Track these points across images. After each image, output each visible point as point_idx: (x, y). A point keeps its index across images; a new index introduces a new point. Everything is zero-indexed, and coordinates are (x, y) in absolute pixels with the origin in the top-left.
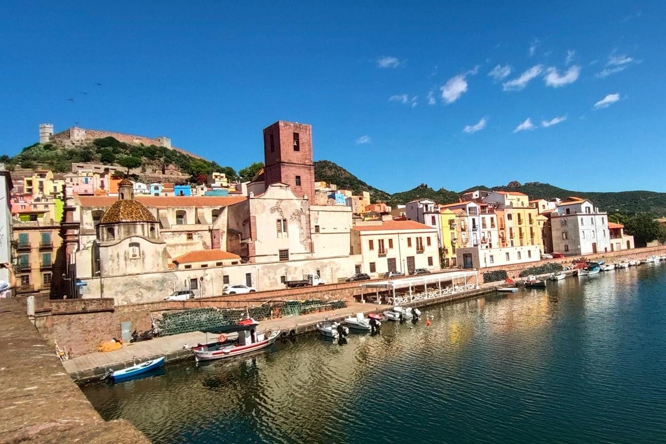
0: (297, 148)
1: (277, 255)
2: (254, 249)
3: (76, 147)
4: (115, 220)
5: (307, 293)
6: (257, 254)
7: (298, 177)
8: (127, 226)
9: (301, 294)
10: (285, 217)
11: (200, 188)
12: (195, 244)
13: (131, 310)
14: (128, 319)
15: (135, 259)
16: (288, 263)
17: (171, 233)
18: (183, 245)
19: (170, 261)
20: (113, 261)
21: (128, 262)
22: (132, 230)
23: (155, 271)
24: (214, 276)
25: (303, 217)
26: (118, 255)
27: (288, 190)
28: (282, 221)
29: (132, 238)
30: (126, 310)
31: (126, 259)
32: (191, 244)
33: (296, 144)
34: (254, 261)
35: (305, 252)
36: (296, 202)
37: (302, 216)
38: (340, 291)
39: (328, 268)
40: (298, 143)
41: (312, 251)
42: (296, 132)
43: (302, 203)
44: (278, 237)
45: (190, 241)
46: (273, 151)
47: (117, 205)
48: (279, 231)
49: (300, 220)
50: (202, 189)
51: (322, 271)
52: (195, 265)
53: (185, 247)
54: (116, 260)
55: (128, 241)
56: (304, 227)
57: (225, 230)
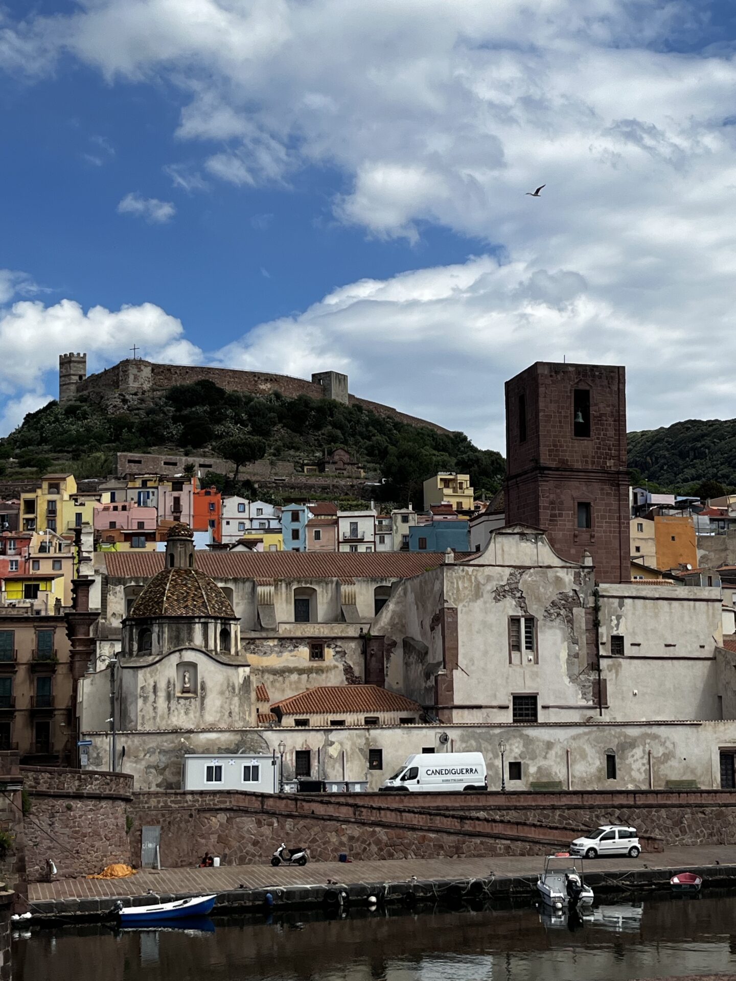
0: (582, 431)
1: (507, 707)
2: (450, 688)
3: (130, 409)
4: (154, 613)
5: (554, 808)
6: (457, 701)
7: (585, 507)
8: (174, 627)
9: (537, 807)
10: (532, 612)
11: (399, 518)
12: (328, 669)
13: (162, 804)
14: (154, 822)
15: (186, 698)
16: (532, 732)
17: (276, 642)
18: (301, 671)
19: (265, 708)
20: (145, 699)
21: (173, 702)
22: (184, 635)
23: (223, 726)
24: (348, 747)
25: (579, 613)
26: (155, 687)
27: (540, 543)
28: (523, 621)
29: (184, 652)
30: (153, 802)
31: (169, 697)
32: (320, 671)
33: (581, 420)
34: (450, 720)
35: (583, 703)
36: (562, 573)
37: (575, 610)
38: (645, 811)
39: (638, 752)
40: (586, 416)
41: (601, 703)
42: (583, 386)
43: (577, 575)
44: (510, 662)
45: (315, 664)
46: (523, 437)
47: (161, 580)
48: (516, 647)
49: (570, 621)
50: (405, 519)
51: (623, 758)
52: (316, 720)
53: (305, 676)
54: (152, 697)
55: (174, 659)
56: (583, 639)
57: (398, 638)
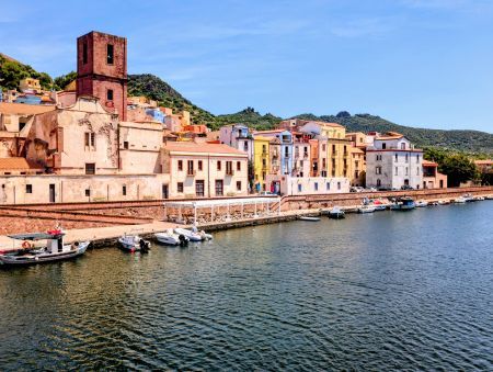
0: (110, 61)
1: (83, 168)
2: (60, 160)
5: (109, 208)
6: (63, 166)
10: (94, 130)
11: (11, 93)
16: (94, 177)
24: (17, 184)
25: (112, 132)
27: (97, 104)
28: (90, 134)
33: (109, 57)
34: (59, 173)
35: (112, 167)
36: (106, 116)
38: (143, 207)
39: (134, 185)
40: (112, 56)
41: (119, 167)
42: (111, 43)
43: (112, 118)
44: (85, 150)
46: (85, 61)
48: (87, 144)
49: (109, 135)
51: (129, 187)
56: (113, 142)
57: (32, 139)
